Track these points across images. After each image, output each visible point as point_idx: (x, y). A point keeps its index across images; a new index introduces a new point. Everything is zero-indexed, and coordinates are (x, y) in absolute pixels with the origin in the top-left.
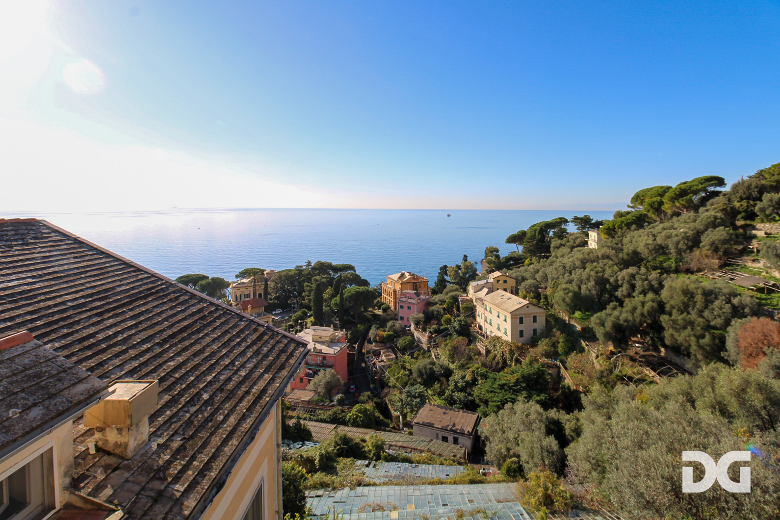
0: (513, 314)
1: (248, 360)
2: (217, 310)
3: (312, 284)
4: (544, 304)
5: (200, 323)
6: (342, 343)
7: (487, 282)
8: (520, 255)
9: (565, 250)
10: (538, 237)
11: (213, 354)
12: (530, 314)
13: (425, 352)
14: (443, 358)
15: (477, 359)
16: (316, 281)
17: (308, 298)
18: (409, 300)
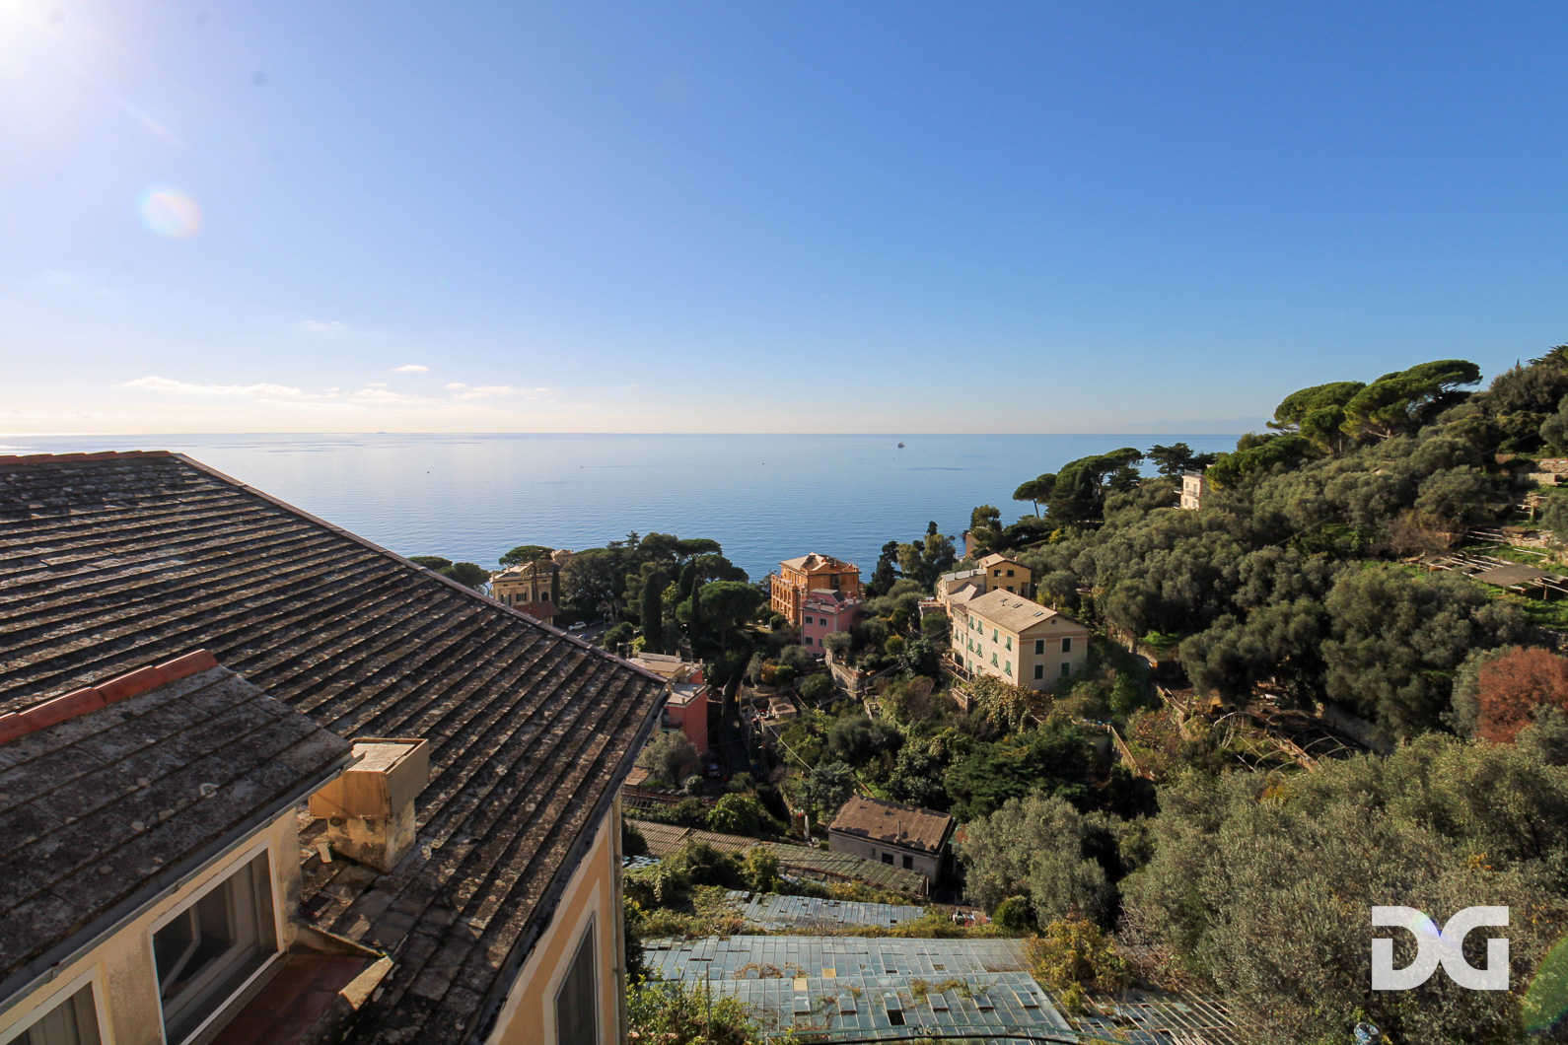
0: (1025, 636)
3: (640, 576)
4: (1085, 617)
6: (697, 684)
7: (975, 575)
8: (1042, 523)
9: (1133, 513)
10: (1079, 487)
12: (1058, 635)
13: (851, 703)
14: (886, 714)
15: (951, 718)
16: (648, 570)
17: (634, 601)
18: (824, 608)
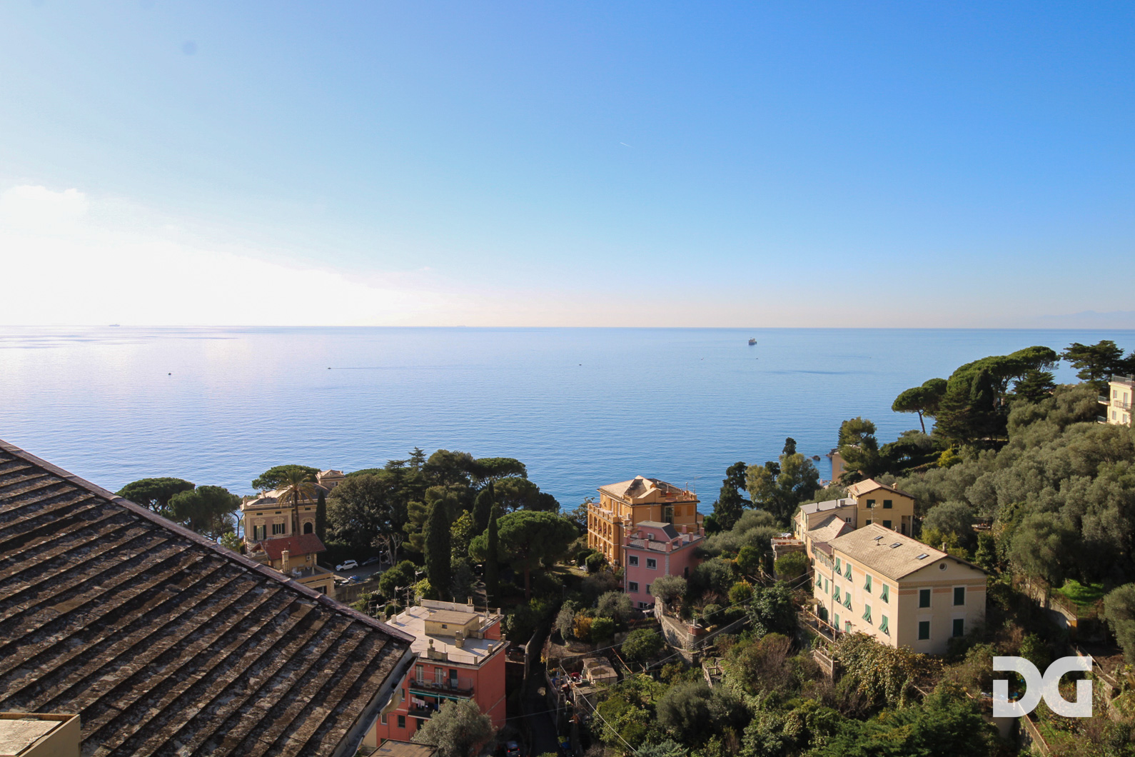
0: (905, 584)
1: (277, 674)
2: (208, 560)
3: (425, 504)
4: (983, 561)
5: (171, 590)
6: (493, 639)
7: (843, 505)
8: (928, 440)
9: (1044, 428)
10: (975, 395)
11: (199, 659)
12: (948, 584)
13: (686, 666)
14: (730, 681)
15: (811, 688)
16: (435, 496)
17: (417, 535)
18: (652, 545)
